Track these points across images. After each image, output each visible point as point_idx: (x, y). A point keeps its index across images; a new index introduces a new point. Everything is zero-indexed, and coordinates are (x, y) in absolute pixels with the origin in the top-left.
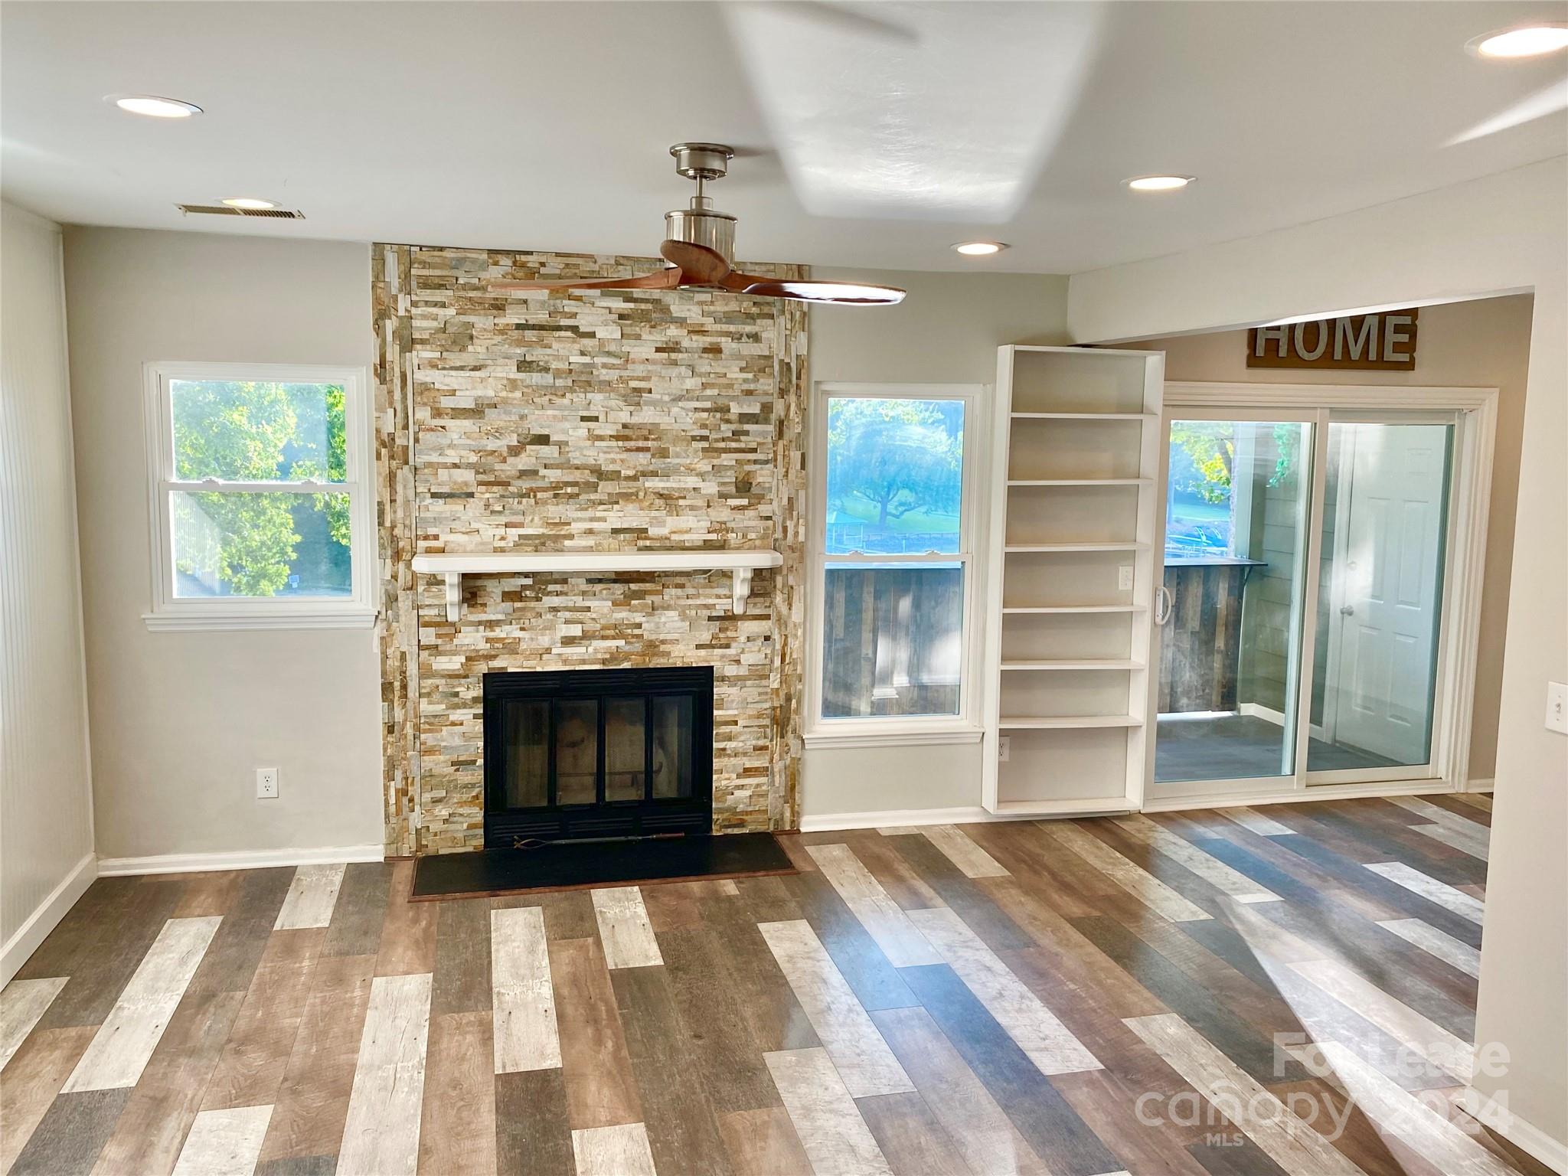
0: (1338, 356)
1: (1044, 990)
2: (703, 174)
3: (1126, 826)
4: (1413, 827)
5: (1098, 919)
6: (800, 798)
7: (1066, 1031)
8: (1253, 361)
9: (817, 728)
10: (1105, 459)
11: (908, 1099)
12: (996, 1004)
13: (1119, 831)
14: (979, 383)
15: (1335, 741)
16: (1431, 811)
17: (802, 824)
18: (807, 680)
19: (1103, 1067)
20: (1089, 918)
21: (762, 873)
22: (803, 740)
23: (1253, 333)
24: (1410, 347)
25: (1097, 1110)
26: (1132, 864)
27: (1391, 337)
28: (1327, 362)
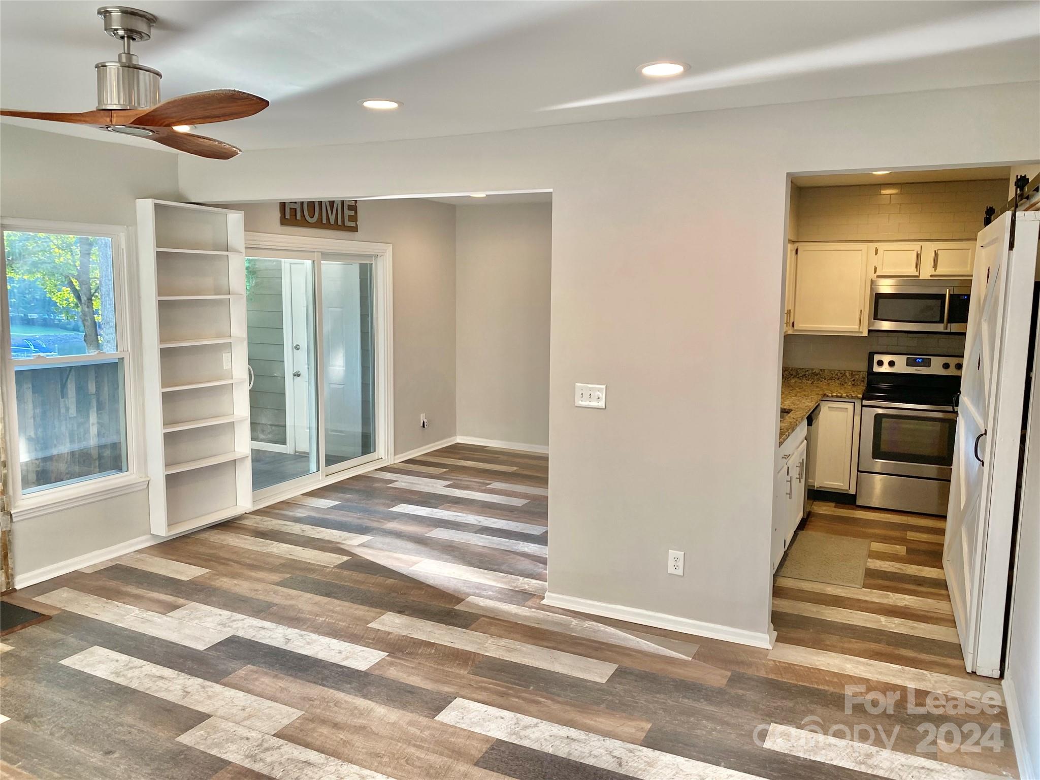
0: (324, 221)
1: (308, 627)
2: (131, 34)
3: (246, 522)
4: (389, 485)
5: (291, 578)
6: (13, 562)
7: (347, 644)
8: (284, 221)
9: (20, 503)
10: (208, 282)
11: (305, 719)
12: (289, 645)
13: (242, 526)
14: (125, 225)
15: (296, 452)
16: (388, 476)
17: (16, 583)
18: (9, 464)
19: (388, 654)
20: (287, 579)
21: (19, 627)
22: (11, 515)
23: (283, 205)
24: (354, 219)
25: (409, 676)
26: (276, 543)
27: (348, 213)
28: (320, 225)
